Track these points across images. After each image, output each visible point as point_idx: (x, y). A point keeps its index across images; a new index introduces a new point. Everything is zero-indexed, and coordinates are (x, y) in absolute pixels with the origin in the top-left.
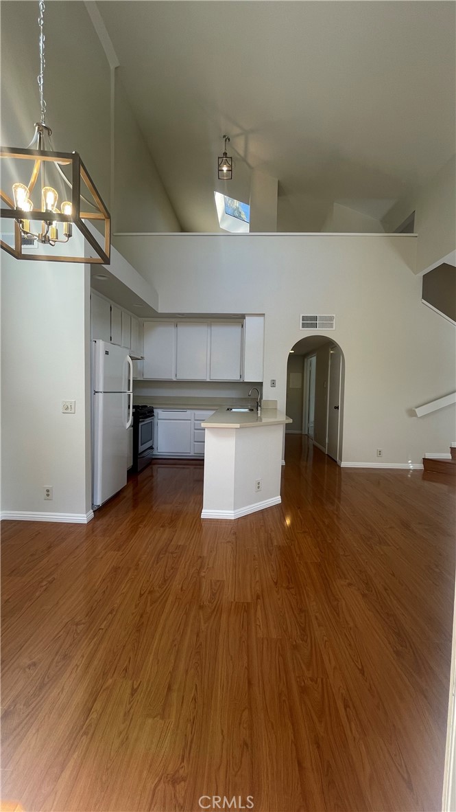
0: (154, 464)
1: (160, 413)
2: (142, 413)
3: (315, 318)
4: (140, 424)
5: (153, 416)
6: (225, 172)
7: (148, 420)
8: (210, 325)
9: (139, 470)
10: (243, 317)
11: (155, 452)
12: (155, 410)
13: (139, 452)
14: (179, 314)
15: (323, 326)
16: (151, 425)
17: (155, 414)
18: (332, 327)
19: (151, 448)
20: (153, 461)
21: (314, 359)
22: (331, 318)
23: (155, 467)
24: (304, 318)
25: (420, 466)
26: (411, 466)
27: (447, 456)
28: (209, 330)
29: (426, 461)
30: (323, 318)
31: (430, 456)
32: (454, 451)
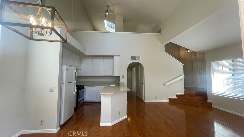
1: (86, 87)
2: (80, 88)
3: (135, 57)
4: (79, 92)
5: (84, 88)
6: (107, 15)
7: (82, 90)
9: (78, 107)
10: (113, 56)
11: (85, 100)
13: (79, 101)
15: (137, 59)
16: (83, 92)
17: (85, 88)
18: (140, 59)
19: (83, 99)
20: (84, 104)
21: (135, 68)
22: (140, 57)
23: (84, 106)
24: (132, 57)
25: (168, 101)
26: (165, 101)
27: (176, 97)
28: (103, 60)
29: (170, 99)
30: (137, 57)
31: (171, 97)
32: (177, 95)
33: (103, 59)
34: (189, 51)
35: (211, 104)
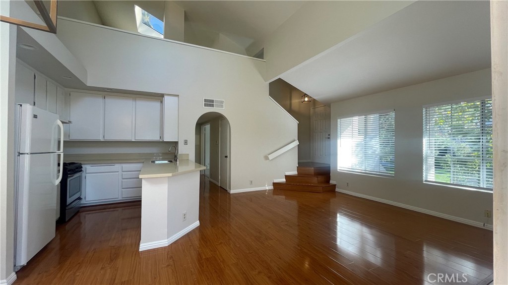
0: (82, 212)
1: (88, 168)
2: (71, 169)
3: (212, 101)
4: (68, 180)
5: (81, 171)
7: (76, 175)
8: (135, 99)
9: (67, 220)
10: (162, 96)
11: (83, 202)
12: (83, 166)
13: (68, 204)
14: (108, 89)
15: (218, 106)
16: (80, 180)
17: (83, 169)
18: (223, 107)
19: (80, 198)
20: (81, 210)
21: (208, 126)
22: (222, 102)
23: (83, 214)
24: (206, 101)
25: (271, 187)
26: (267, 188)
27: (284, 180)
28: (134, 103)
29: (274, 184)
30: (217, 101)
31: (276, 181)
32: (287, 177)
33: (136, 100)
34: (306, 99)
35: (335, 186)
